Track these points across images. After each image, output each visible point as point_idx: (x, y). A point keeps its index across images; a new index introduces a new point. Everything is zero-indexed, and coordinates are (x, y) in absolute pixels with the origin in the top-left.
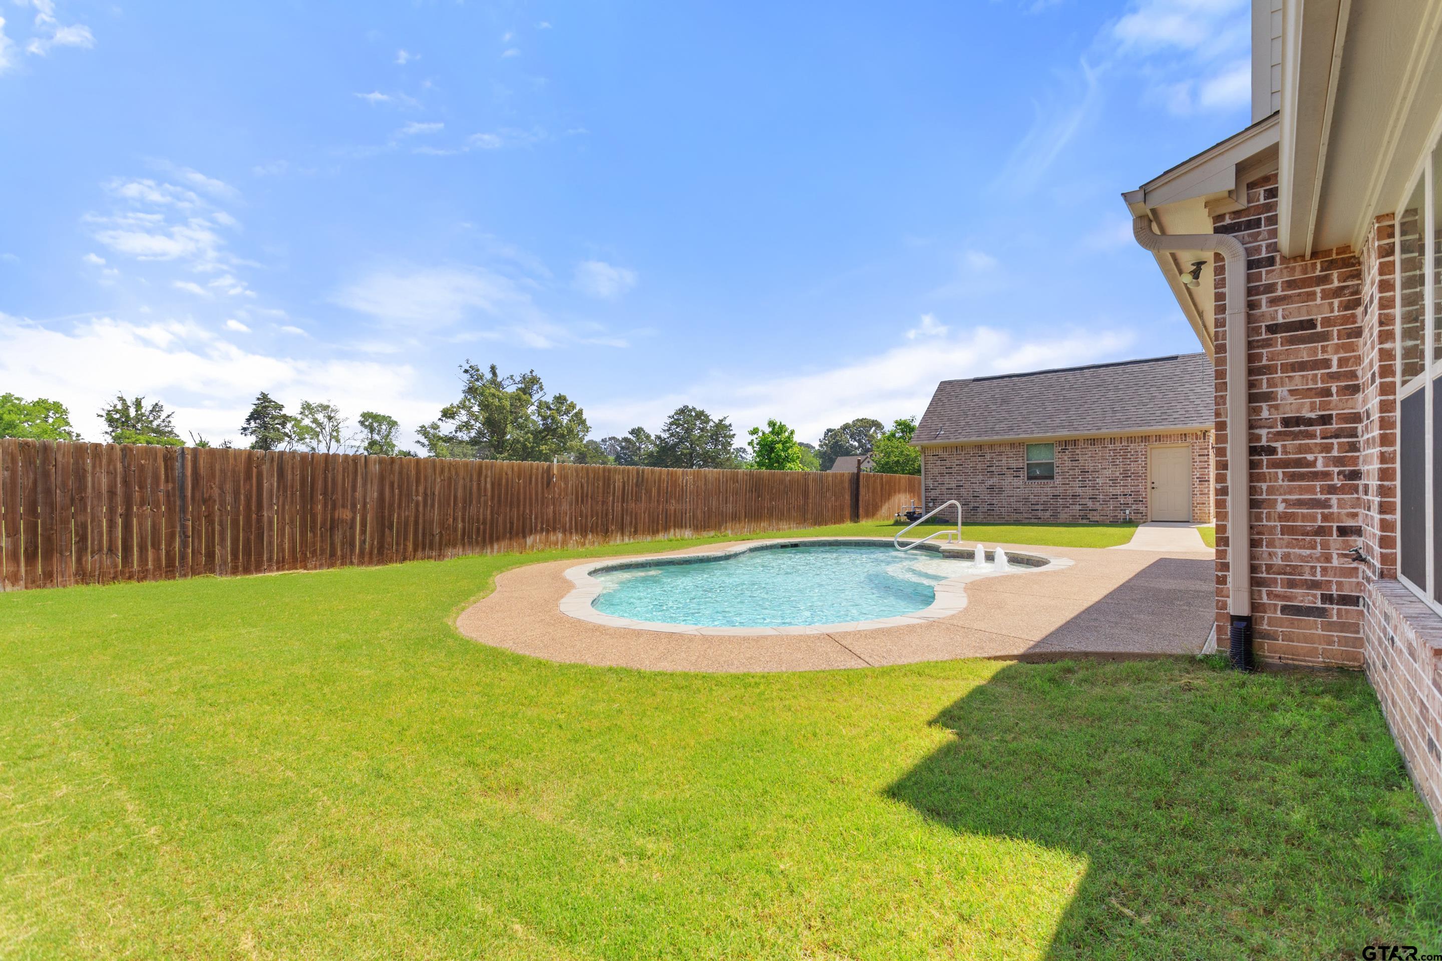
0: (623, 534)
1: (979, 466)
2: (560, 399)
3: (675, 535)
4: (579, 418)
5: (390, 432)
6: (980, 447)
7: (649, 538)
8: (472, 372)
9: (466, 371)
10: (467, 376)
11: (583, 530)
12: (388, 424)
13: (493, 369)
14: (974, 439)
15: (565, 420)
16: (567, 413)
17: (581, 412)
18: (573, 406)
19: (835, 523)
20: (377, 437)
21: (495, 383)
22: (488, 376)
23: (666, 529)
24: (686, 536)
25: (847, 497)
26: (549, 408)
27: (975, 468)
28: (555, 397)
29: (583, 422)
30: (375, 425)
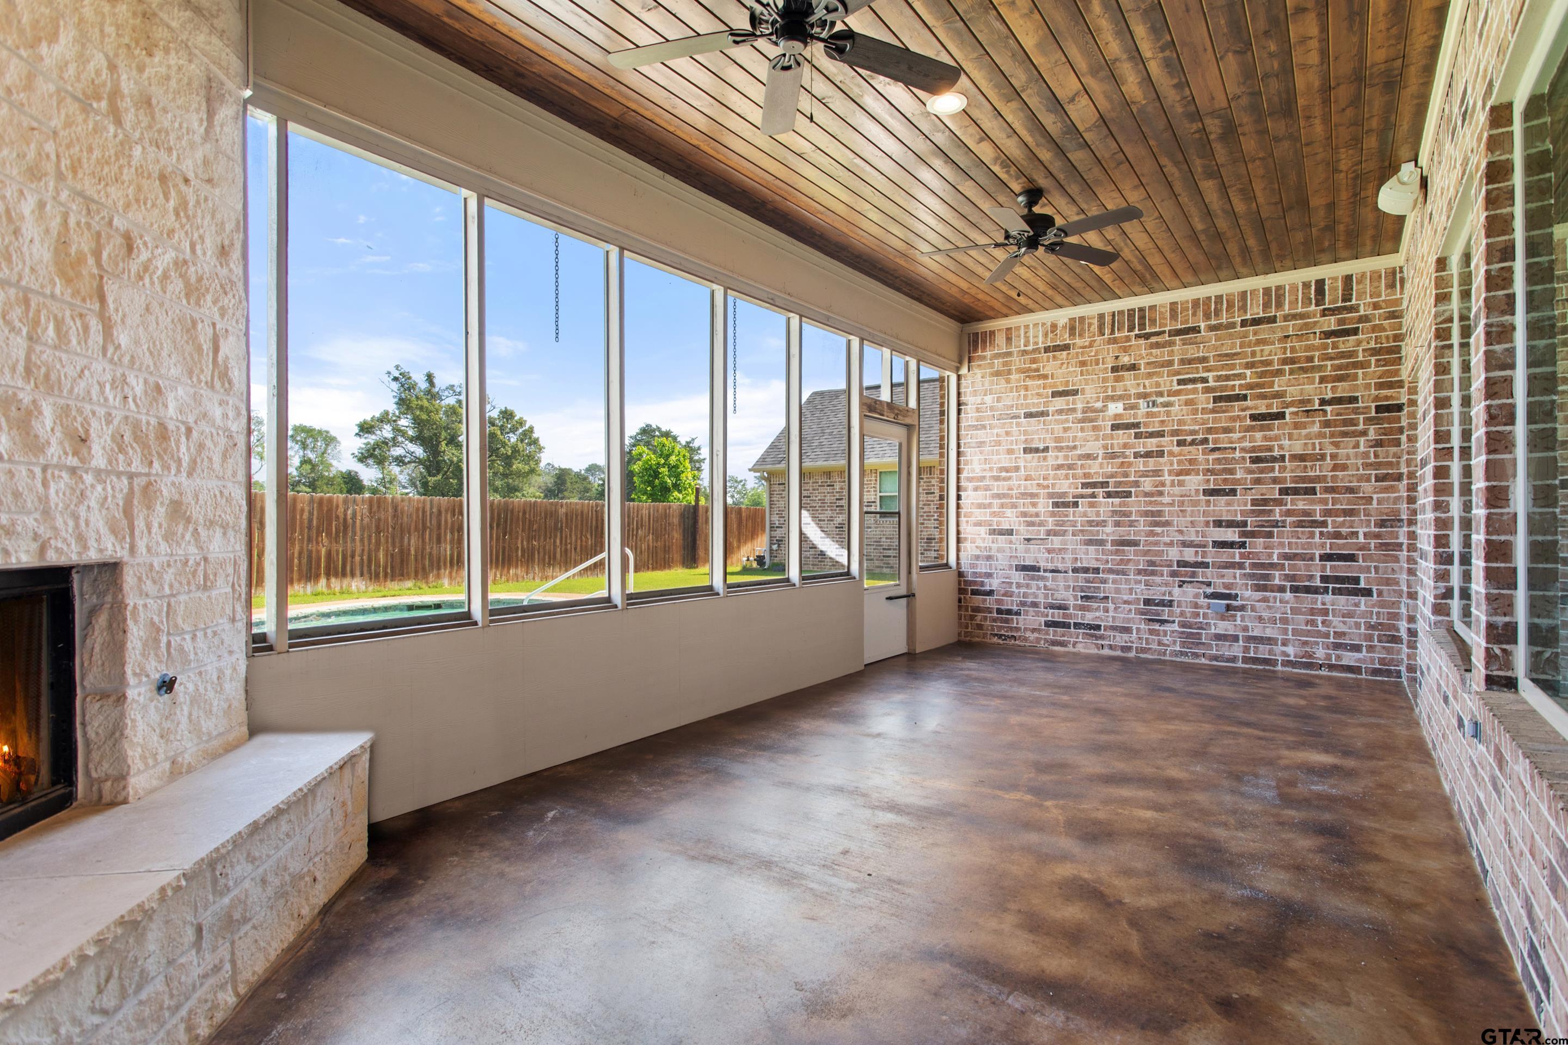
1: (828, 499)
2: (507, 415)
3: (328, 586)
4: (528, 436)
5: (326, 449)
6: (828, 474)
8: (403, 380)
9: (396, 379)
10: (395, 386)
12: (325, 439)
13: (430, 378)
14: (820, 463)
15: (513, 438)
16: (513, 430)
17: (531, 430)
18: (521, 423)
19: (654, 569)
20: (311, 456)
21: (432, 394)
22: (423, 385)
24: (354, 588)
25: (677, 536)
26: (493, 424)
27: (823, 501)
28: (501, 412)
29: (535, 442)
30: (309, 441)
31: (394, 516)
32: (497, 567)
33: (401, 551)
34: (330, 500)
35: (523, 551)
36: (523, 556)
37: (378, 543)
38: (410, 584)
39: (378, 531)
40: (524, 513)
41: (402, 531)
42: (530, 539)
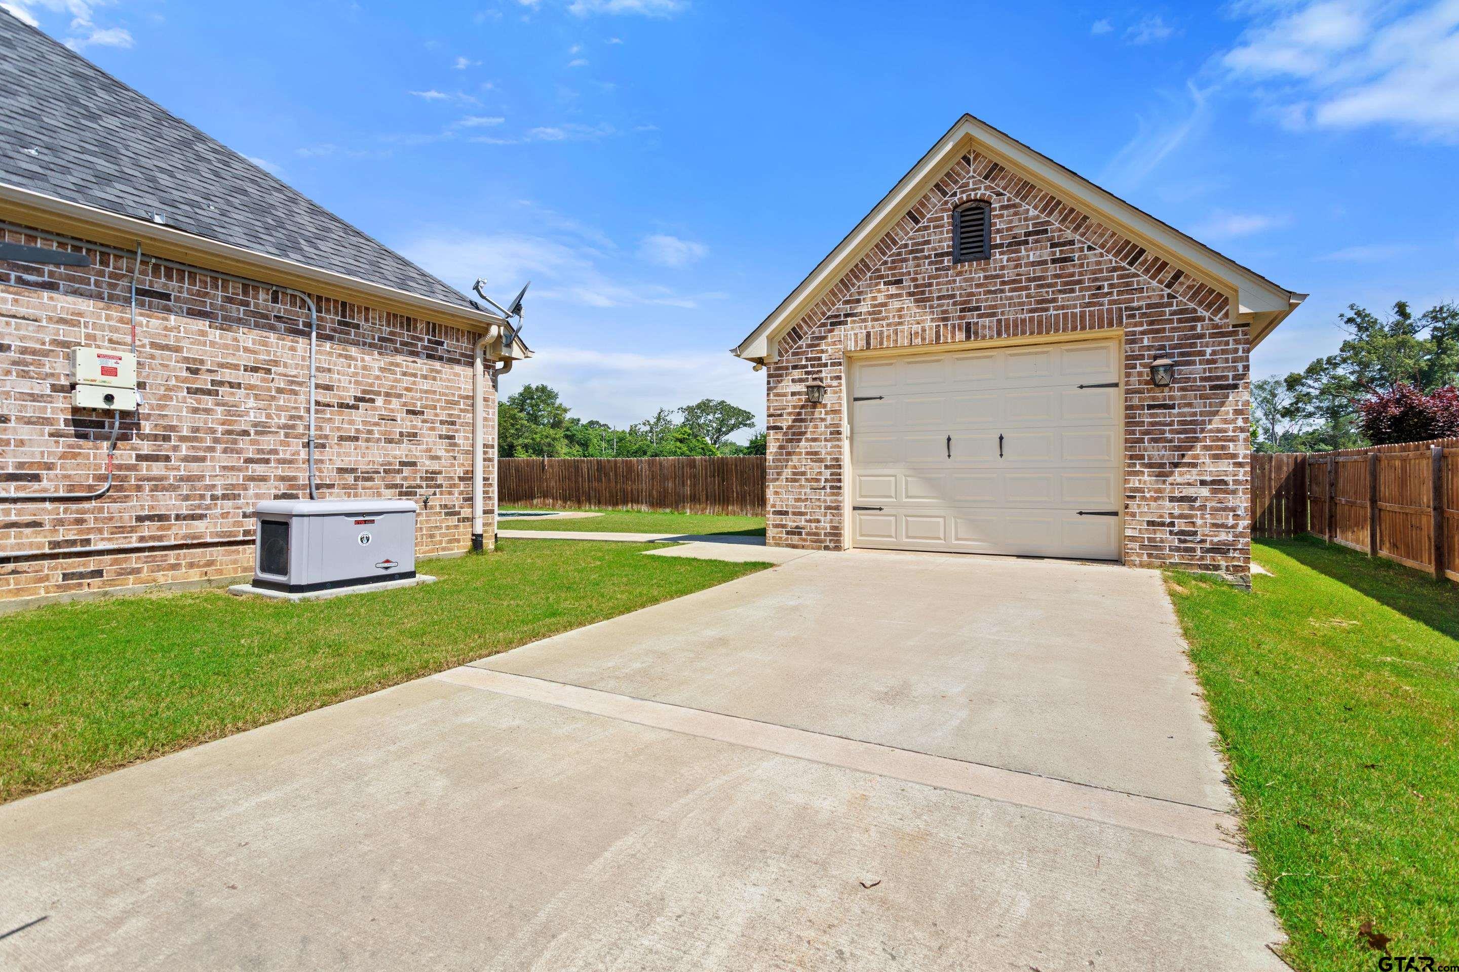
0: (590, 503)
7: (610, 508)
11: (565, 500)
23: (625, 502)
31: (660, 469)
32: (719, 504)
33: (664, 490)
34: (631, 461)
35: (737, 493)
36: (737, 497)
37: (653, 485)
38: (668, 510)
39: (653, 479)
40: (736, 466)
41: (664, 478)
42: (742, 485)
